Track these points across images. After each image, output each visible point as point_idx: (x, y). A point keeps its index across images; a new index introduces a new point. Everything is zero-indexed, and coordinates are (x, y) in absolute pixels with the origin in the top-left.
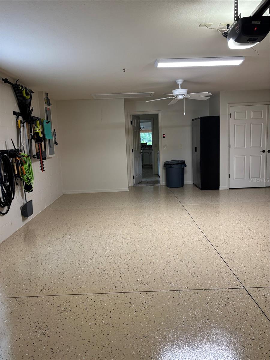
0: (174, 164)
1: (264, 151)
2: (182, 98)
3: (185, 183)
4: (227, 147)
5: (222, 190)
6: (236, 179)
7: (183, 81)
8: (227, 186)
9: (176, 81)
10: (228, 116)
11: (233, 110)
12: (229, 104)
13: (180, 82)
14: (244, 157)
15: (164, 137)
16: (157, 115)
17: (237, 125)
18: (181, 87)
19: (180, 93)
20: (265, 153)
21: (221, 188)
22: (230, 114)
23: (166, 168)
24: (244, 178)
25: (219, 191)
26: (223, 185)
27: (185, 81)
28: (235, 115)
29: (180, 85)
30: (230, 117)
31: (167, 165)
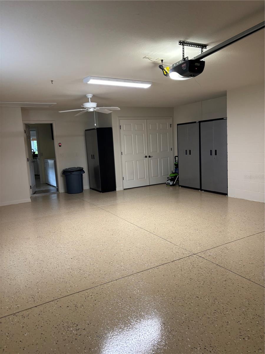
0: (74, 171)
1: (146, 157)
2: (93, 111)
3: (84, 188)
4: (120, 154)
5: (118, 191)
6: (128, 181)
7: (92, 95)
8: (122, 187)
9: (87, 95)
10: (118, 128)
11: (122, 122)
12: (119, 117)
13: (90, 96)
14: (133, 162)
15: (60, 146)
16: (51, 125)
17: (126, 136)
18: (91, 101)
19: (91, 106)
20: (147, 158)
21: (117, 189)
22: (120, 126)
23: (66, 176)
24: (134, 179)
25: (116, 192)
26: (119, 187)
27: (94, 96)
28: (124, 127)
29: (90, 99)
30: (120, 129)
31: (66, 173)
